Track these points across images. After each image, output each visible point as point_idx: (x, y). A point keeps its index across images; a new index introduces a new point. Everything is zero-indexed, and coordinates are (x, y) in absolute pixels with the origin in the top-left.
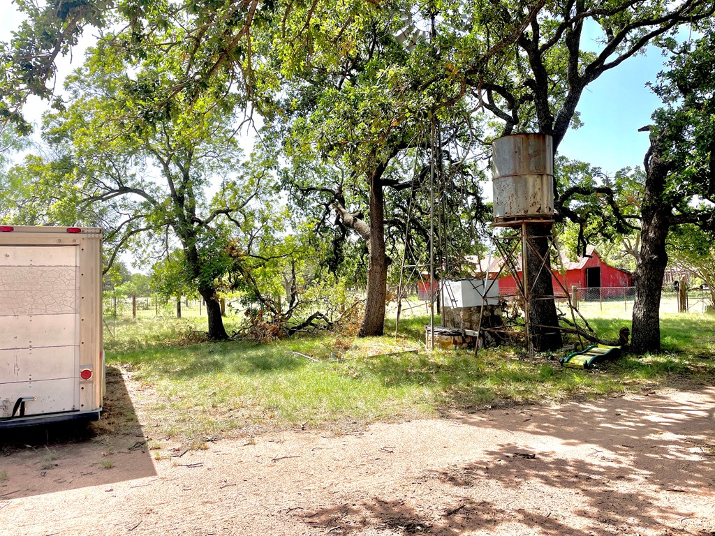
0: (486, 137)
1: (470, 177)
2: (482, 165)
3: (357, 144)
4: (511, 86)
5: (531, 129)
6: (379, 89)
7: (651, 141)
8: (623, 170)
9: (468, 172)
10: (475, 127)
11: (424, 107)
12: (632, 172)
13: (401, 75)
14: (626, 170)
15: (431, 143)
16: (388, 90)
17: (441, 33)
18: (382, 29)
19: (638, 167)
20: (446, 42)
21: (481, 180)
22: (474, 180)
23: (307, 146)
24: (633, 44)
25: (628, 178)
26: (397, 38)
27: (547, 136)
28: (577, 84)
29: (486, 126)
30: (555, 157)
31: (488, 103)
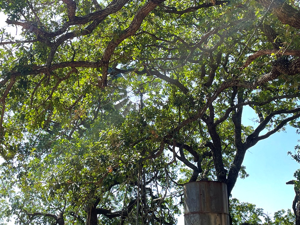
0: (179, 179)
1: (167, 210)
2: (177, 201)
3: (80, 185)
4: (196, 146)
5: (211, 176)
6: (100, 144)
7: (296, 192)
8: (279, 212)
9: (165, 206)
10: (171, 172)
11: (133, 160)
12: (286, 214)
13: (117, 135)
14: (282, 212)
15: (138, 182)
16: (107, 145)
17: (147, 106)
18: (105, 99)
19: (289, 210)
20: (150, 114)
21: (176, 213)
22: (170, 213)
23: (39, 184)
24: (277, 124)
25: (283, 219)
26: (115, 106)
27: (223, 184)
28: (242, 148)
29: (179, 172)
30: (230, 198)
31: (180, 156)
